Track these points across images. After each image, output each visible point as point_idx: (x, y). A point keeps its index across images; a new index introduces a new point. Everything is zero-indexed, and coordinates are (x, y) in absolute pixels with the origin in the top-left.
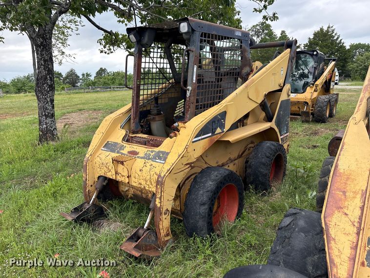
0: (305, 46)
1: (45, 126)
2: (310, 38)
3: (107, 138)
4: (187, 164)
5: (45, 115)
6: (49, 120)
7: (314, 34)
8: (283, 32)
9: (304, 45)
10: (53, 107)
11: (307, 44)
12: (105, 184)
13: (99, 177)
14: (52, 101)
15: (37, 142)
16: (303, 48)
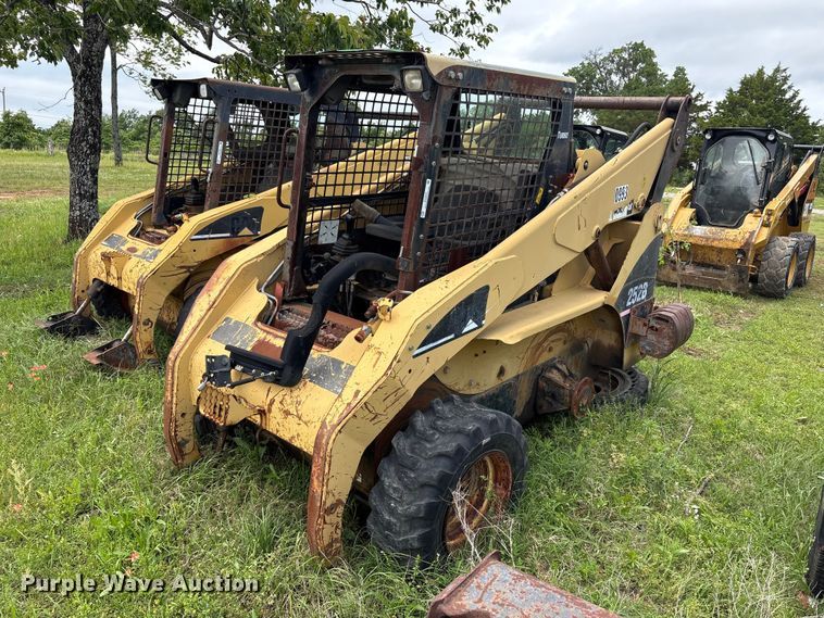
0: (720, 106)
1: (78, 213)
2: (731, 90)
3: (114, 229)
4: (182, 267)
5: (80, 194)
6: (86, 204)
7: (742, 83)
8: (680, 71)
9: (719, 104)
10: (95, 182)
11: (725, 102)
12: (99, 289)
13: (95, 280)
14: (94, 172)
15: (60, 240)
16: (714, 111)
